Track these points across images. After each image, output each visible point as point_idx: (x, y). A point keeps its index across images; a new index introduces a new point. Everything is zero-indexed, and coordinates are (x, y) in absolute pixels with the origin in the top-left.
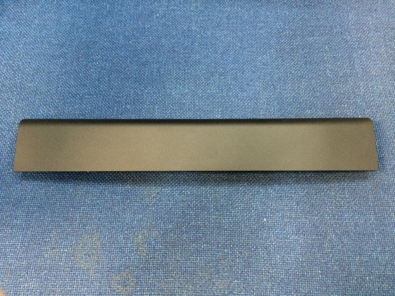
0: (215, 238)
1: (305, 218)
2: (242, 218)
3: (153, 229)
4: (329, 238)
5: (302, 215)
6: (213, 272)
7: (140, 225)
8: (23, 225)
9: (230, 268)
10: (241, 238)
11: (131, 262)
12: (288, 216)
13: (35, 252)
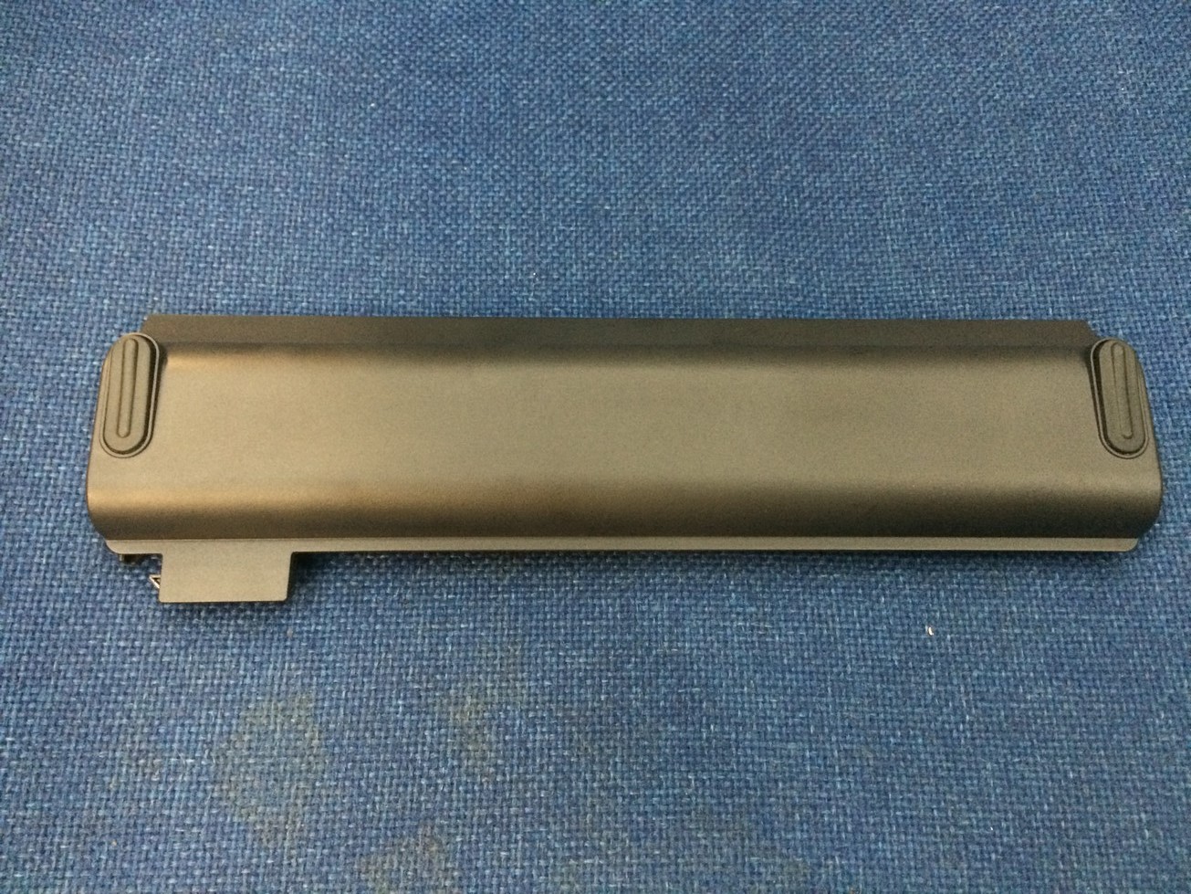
0: (750, 702)
1: (1076, 621)
2: (845, 626)
3: (515, 672)
4: (1172, 691)
5: (1063, 610)
6: (751, 830)
7: (466, 659)
8: (22, 668)
9: (811, 812)
10: (844, 700)
11: (438, 798)
12: (1016, 616)
13: (69, 769)
